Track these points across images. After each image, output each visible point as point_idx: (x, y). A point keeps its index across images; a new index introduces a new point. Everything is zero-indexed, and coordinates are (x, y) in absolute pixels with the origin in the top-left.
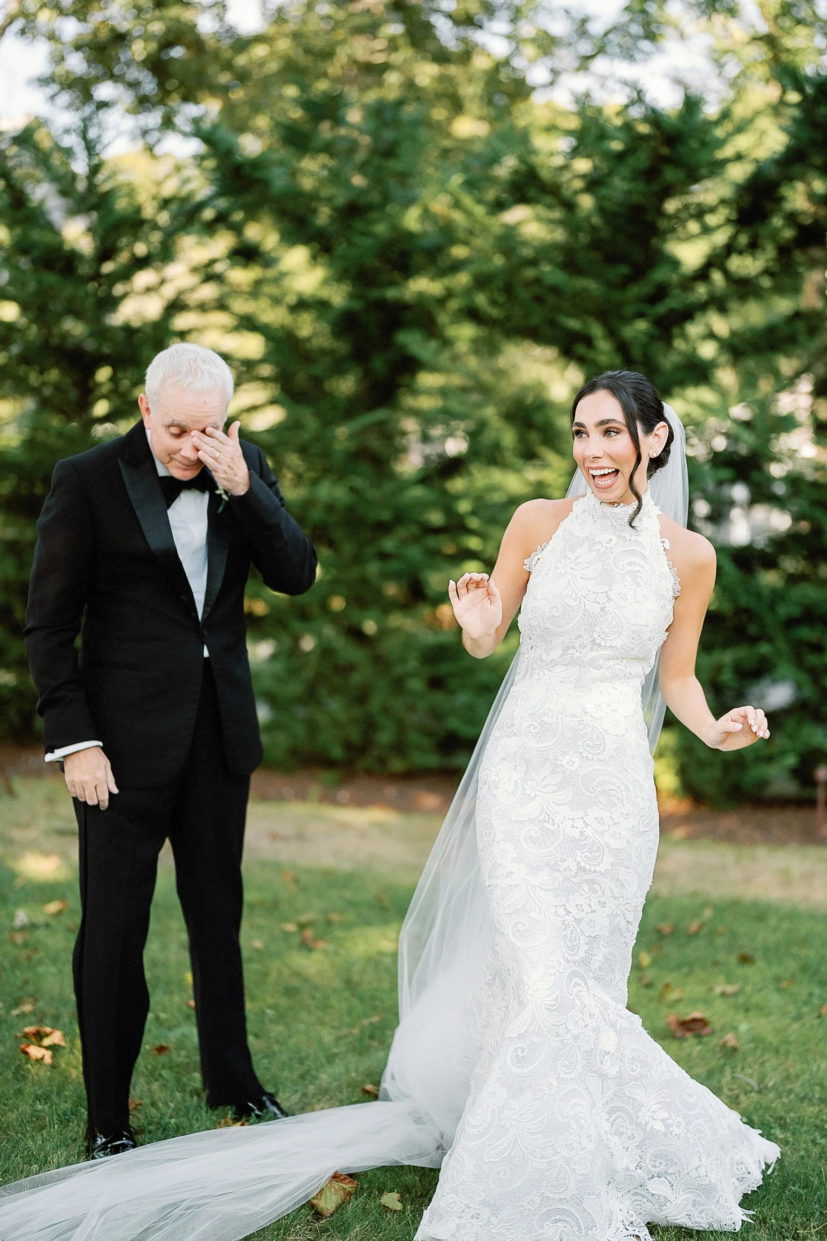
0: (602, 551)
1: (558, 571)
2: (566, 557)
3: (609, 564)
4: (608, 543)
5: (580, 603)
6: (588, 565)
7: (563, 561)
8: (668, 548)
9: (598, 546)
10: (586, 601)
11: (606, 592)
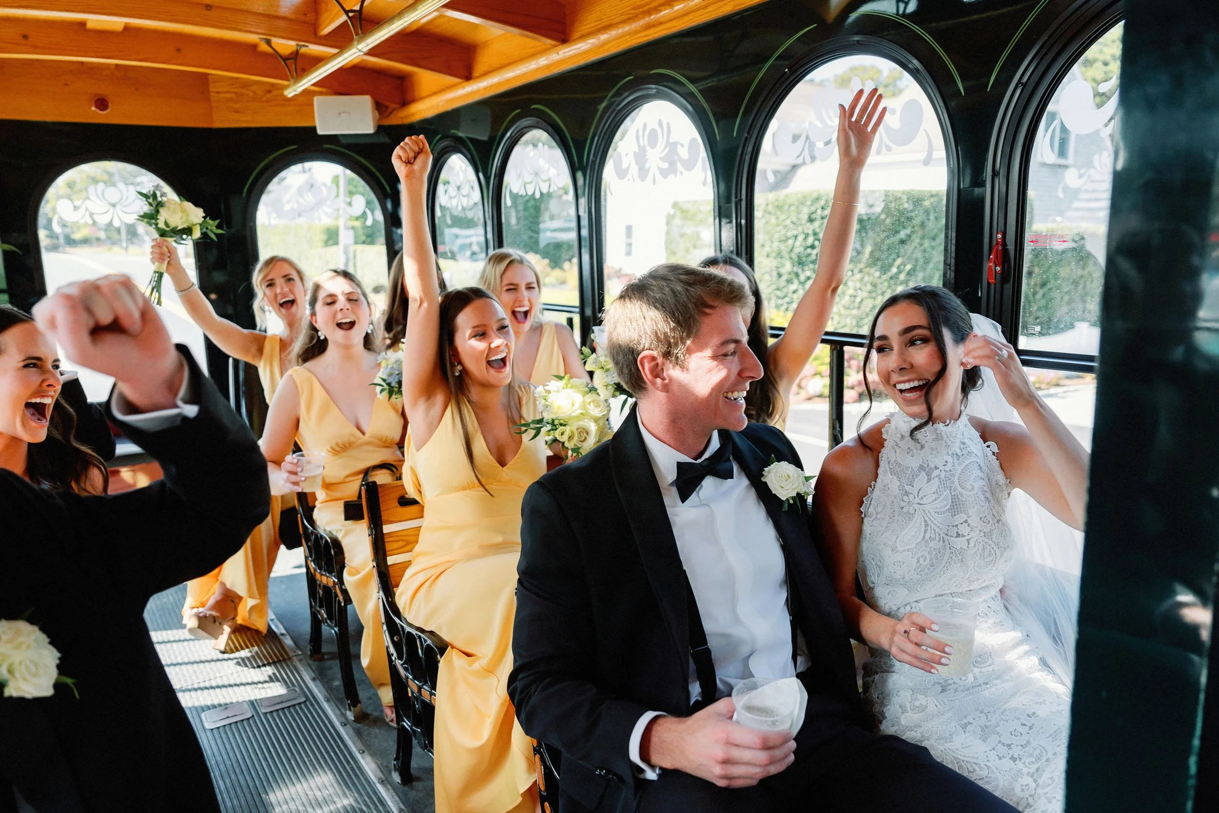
0: (943, 477)
1: (905, 510)
2: (907, 494)
3: (955, 487)
4: (944, 465)
5: (944, 541)
6: (935, 496)
7: (905, 498)
8: (996, 451)
9: (936, 473)
10: (949, 538)
11: (966, 522)
